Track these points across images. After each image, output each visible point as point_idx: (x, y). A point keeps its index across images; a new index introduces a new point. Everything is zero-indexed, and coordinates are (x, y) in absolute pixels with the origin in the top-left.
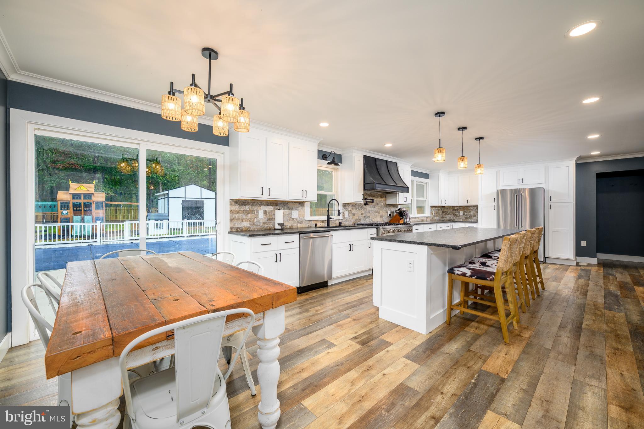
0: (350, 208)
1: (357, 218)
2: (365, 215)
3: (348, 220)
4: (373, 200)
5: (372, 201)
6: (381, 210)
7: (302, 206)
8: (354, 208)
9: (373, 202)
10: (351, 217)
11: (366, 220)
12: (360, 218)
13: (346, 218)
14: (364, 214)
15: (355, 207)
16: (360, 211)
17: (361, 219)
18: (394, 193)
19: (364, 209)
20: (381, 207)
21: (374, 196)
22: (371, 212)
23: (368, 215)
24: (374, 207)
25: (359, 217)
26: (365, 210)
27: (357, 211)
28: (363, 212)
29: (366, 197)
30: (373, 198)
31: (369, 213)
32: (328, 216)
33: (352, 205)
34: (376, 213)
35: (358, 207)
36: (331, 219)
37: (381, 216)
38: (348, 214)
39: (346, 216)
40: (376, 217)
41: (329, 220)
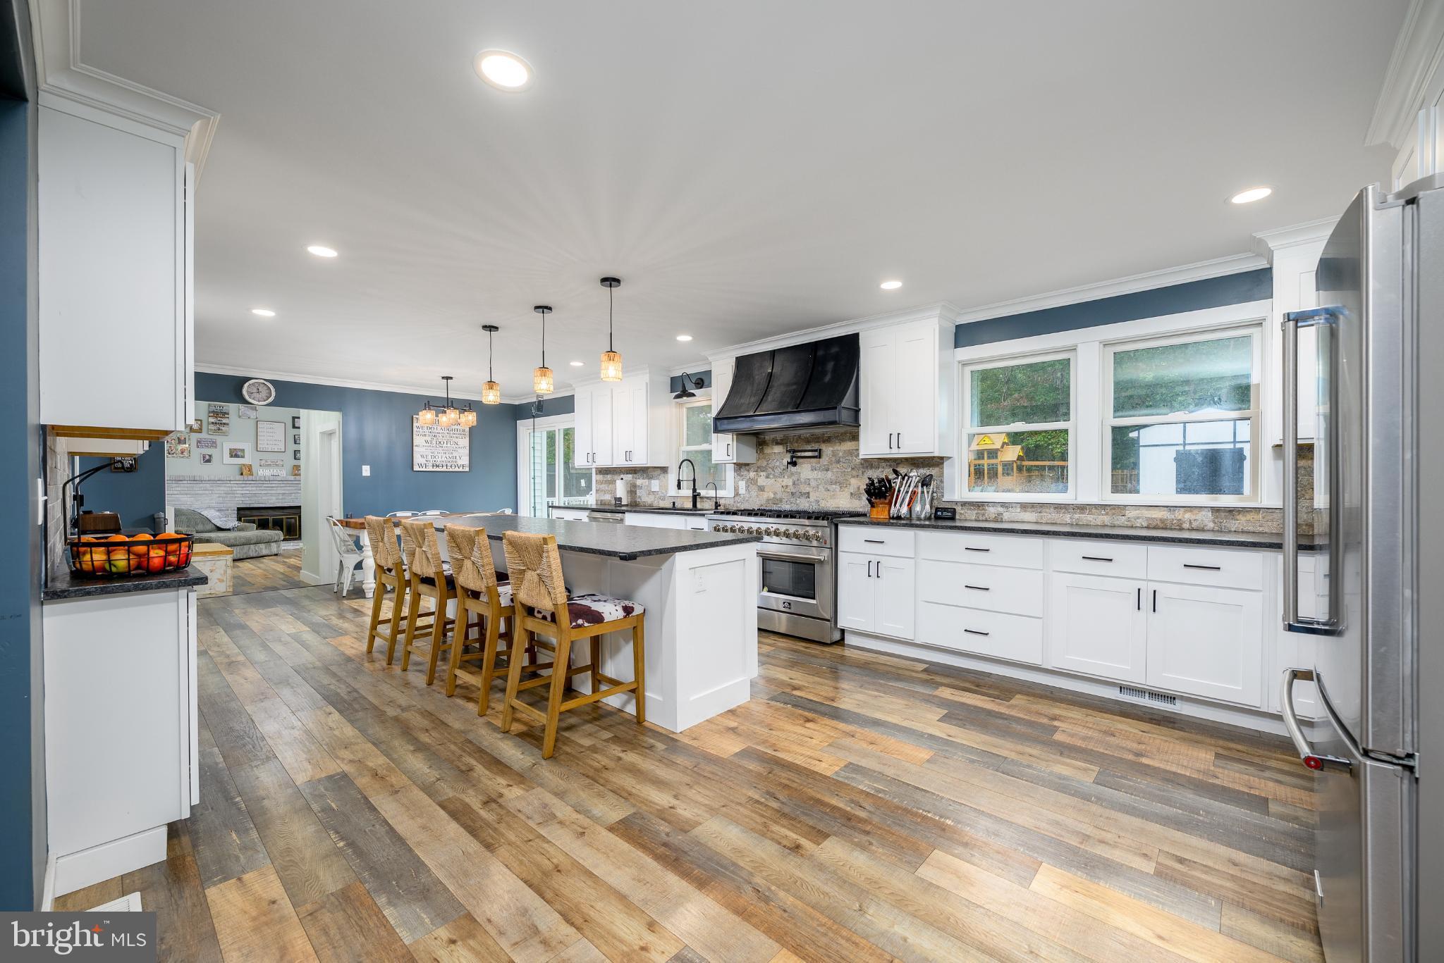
0: (752, 474)
1: (772, 496)
2: (793, 490)
3: (747, 499)
4: (820, 451)
5: (816, 454)
6: (854, 477)
7: (664, 473)
8: (762, 474)
9: (819, 456)
10: (754, 493)
11: (798, 502)
12: (778, 496)
13: (742, 496)
14: (791, 487)
15: (764, 471)
16: (780, 480)
17: (781, 500)
19: (792, 474)
20: (853, 469)
21: (828, 440)
22: (813, 483)
23: (806, 489)
24: (827, 470)
25: (775, 493)
26: (795, 478)
27: (771, 481)
28: (788, 481)
29: (796, 446)
30: (823, 447)
31: (809, 484)
32: (694, 490)
33: (758, 467)
34: (834, 486)
35: (773, 470)
36: (699, 494)
37: (851, 494)
38: (747, 487)
39: (742, 491)
40: (834, 495)
41: (695, 497)
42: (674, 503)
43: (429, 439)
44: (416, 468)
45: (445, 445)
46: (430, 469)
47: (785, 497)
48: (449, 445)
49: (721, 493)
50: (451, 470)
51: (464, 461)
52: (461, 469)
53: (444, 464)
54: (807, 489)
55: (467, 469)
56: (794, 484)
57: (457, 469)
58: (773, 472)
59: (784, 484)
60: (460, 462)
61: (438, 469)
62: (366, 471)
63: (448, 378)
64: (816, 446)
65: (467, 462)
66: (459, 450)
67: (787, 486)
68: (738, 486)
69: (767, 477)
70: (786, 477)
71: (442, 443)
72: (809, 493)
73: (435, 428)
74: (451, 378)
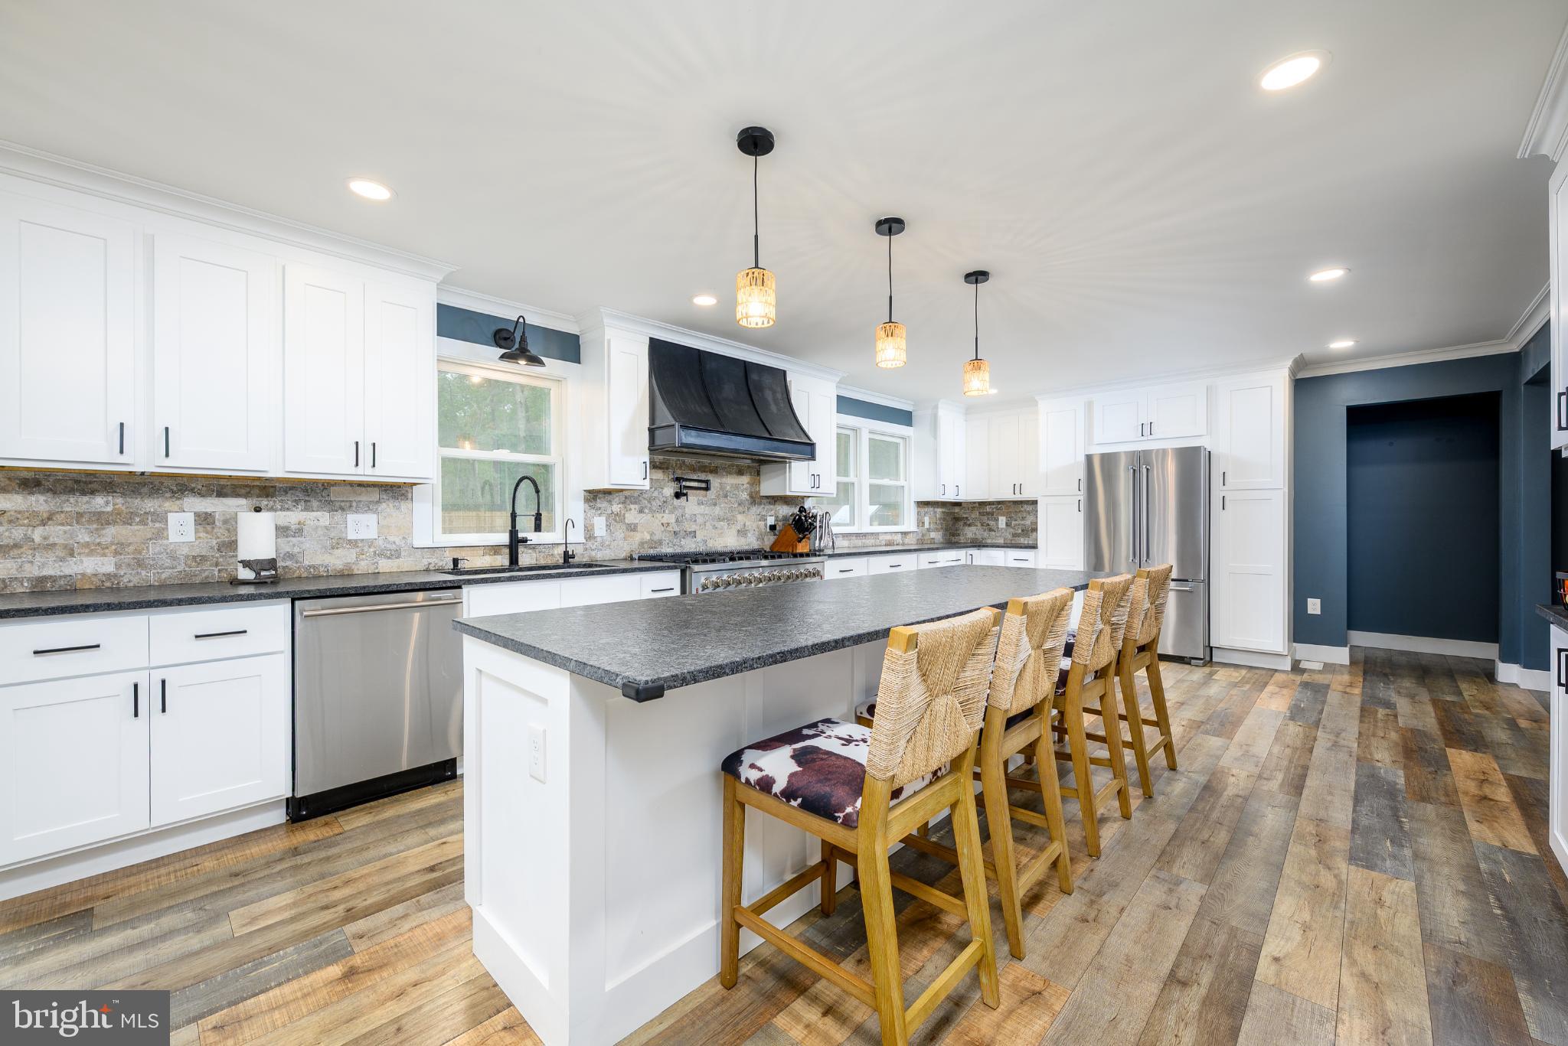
0: (616, 508)
1: (647, 537)
2: (677, 529)
3: (607, 543)
4: (707, 482)
5: (703, 485)
6: (740, 513)
7: (395, 498)
8: (632, 506)
9: (707, 489)
10: (619, 534)
12: (656, 538)
13: (599, 539)
14: (674, 525)
15: (635, 503)
16: (659, 516)
17: (660, 542)
18: (776, 462)
19: (675, 508)
20: (739, 504)
21: (714, 471)
22: (700, 520)
23: (690, 527)
24: (715, 505)
25: (652, 534)
26: (679, 512)
27: (646, 517)
28: (669, 518)
29: (679, 473)
30: (710, 477)
31: (695, 521)
32: (513, 533)
33: (626, 498)
34: (722, 523)
35: (649, 502)
37: (739, 531)
38: (608, 526)
40: (722, 533)
47: (666, 538)
54: (693, 527)
56: (677, 521)
58: (649, 505)
59: (665, 521)
64: (703, 477)
67: (668, 524)
68: (592, 524)
69: (641, 511)
70: (667, 511)
72: (695, 532)
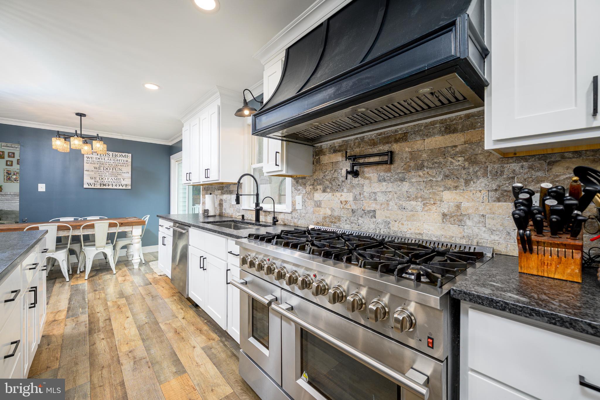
0: (309, 188)
1: (329, 212)
2: (354, 207)
3: (303, 215)
4: (391, 154)
5: (386, 158)
8: (318, 187)
9: (391, 161)
10: (310, 209)
11: (360, 221)
12: (336, 214)
13: (299, 211)
14: (352, 203)
15: (320, 184)
16: (338, 193)
17: (339, 218)
19: (353, 187)
22: (382, 198)
23: (370, 206)
24: (403, 180)
25: (332, 210)
26: (357, 191)
27: (328, 196)
28: (348, 195)
29: (357, 151)
30: (396, 147)
31: (375, 199)
32: (257, 204)
33: (315, 180)
34: (413, 203)
35: (330, 183)
36: (261, 208)
37: (444, 215)
38: (304, 202)
39: (299, 207)
40: (413, 215)
41: (258, 211)
42: (243, 216)
43: (97, 166)
44: (86, 186)
45: (111, 170)
46: (99, 187)
47: (344, 214)
48: (114, 171)
49: (279, 208)
50: (116, 188)
51: (128, 181)
52: (124, 187)
53: (110, 183)
54: (373, 206)
55: (130, 188)
56: (355, 199)
57: (121, 187)
58: (330, 185)
59: (343, 199)
60: (123, 183)
61: (104, 187)
62: (42, 188)
63: (81, 115)
64: (385, 148)
65: (130, 183)
66: (123, 175)
67: (346, 202)
68: (295, 201)
69: (324, 191)
70: (345, 190)
71: (109, 169)
72: (375, 211)
73: (103, 158)
74: (84, 115)
